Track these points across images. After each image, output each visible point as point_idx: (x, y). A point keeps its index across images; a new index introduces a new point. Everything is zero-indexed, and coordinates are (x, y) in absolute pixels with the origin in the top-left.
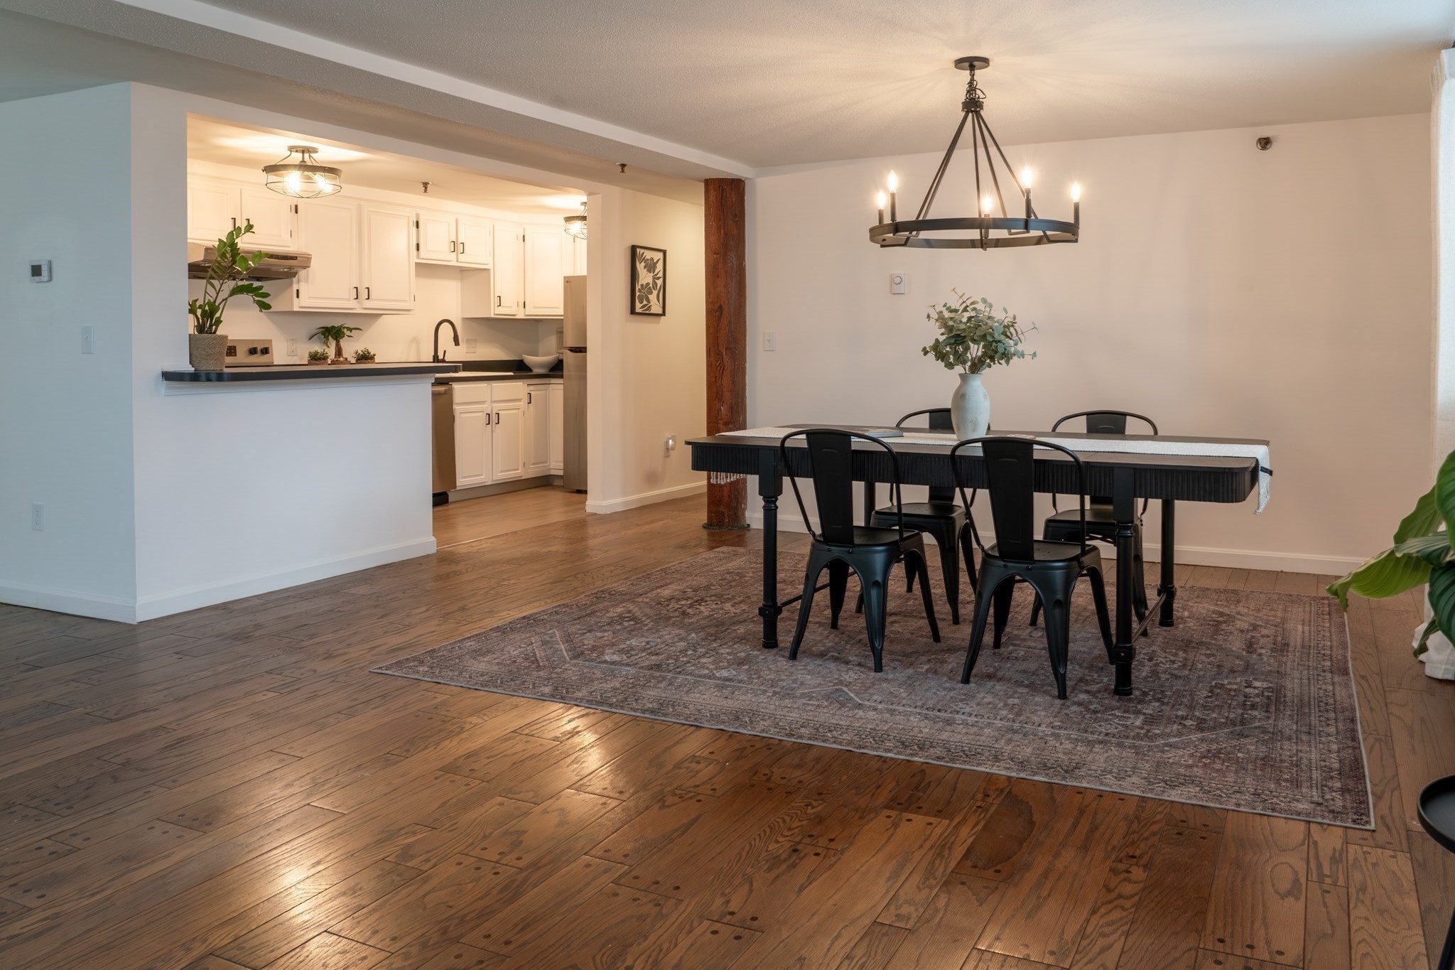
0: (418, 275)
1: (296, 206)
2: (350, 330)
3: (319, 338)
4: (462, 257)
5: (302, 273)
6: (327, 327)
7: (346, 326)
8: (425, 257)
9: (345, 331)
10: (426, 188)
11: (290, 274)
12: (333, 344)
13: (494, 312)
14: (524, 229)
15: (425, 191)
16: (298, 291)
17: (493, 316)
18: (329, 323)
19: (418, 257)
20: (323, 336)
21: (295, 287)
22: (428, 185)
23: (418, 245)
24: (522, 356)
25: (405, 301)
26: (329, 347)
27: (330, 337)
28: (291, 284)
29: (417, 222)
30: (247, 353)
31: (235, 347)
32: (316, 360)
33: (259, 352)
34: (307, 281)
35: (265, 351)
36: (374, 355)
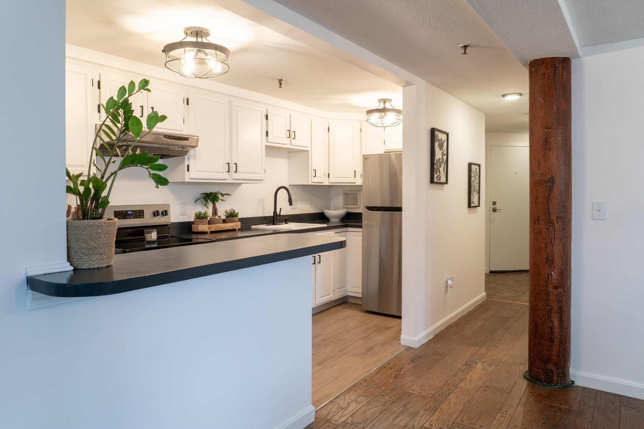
0: (267, 155)
1: (188, 99)
2: (223, 195)
3: (201, 201)
4: (294, 142)
5: (191, 151)
6: (207, 193)
7: (220, 192)
8: (272, 141)
9: (220, 196)
10: (281, 84)
11: (182, 153)
12: (211, 205)
13: (312, 180)
14: (329, 123)
15: (280, 87)
16: (188, 166)
17: (311, 184)
18: (209, 190)
19: (267, 141)
20: (204, 200)
21: (186, 163)
22: (283, 82)
23: (267, 132)
24: (323, 210)
25: (259, 173)
26: (208, 208)
27: (209, 201)
28: (184, 160)
29: (267, 116)
30: (152, 215)
31: (143, 211)
32: (200, 219)
33: (160, 214)
34: (195, 158)
35: (165, 213)
36: (238, 213)
